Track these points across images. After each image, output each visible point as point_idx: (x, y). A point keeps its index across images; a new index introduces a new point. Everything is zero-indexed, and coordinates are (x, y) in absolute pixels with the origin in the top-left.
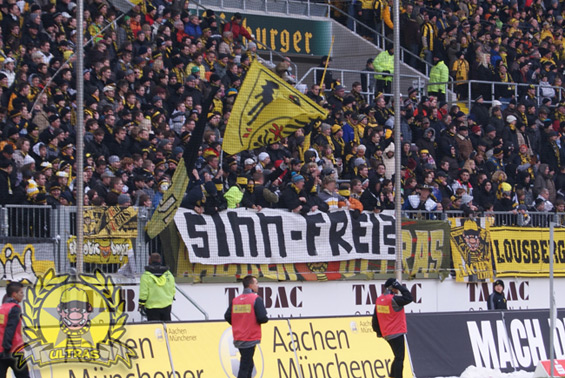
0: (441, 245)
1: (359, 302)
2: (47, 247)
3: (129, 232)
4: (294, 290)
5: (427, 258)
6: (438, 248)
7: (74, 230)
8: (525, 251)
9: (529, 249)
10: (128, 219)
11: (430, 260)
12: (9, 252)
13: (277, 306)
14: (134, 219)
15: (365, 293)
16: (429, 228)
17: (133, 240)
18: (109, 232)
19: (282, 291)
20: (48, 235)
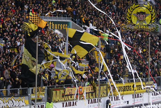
0: (106, 89)
1: (89, 103)
2: (27, 97)
3: (43, 92)
4: (76, 102)
5: (102, 92)
6: (105, 90)
7: (32, 93)
8: (123, 88)
9: (124, 88)
10: (43, 89)
11: (103, 93)
12: (19, 99)
13: (72, 106)
14: (44, 89)
15: (90, 101)
16: (103, 86)
17: (44, 94)
18: (39, 92)
19: (73, 102)
20: (27, 94)
